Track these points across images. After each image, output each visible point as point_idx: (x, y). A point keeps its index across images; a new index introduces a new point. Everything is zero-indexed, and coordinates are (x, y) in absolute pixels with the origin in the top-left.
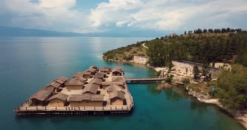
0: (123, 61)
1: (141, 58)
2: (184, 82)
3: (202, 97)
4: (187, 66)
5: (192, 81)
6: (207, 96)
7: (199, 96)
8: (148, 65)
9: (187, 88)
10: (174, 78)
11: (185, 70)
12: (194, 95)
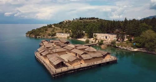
1: (62, 34)
3: (130, 49)
4: (107, 35)
5: (117, 42)
6: (132, 48)
7: (128, 49)
8: (70, 38)
9: (117, 46)
10: (104, 42)
11: (105, 37)
12: (125, 48)
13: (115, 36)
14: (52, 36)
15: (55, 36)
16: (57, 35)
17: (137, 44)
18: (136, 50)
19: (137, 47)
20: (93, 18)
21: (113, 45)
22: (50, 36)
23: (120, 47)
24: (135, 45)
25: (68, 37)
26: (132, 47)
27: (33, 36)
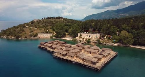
1: (45, 34)
3: (112, 44)
4: (90, 34)
5: (101, 40)
6: (113, 44)
7: (111, 44)
8: (54, 38)
9: (102, 43)
10: (91, 40)
11: (89, 36)
12: (109, 44)
13: (99, 35)
14: (34, 36)
15: (38, 37)
16: (39, 35)
17: (116, 41)
18: (116, 45)
19: (116, 43)
20: (60, 18)
21: (98, 42)
22: (33, 37)
23: (104, 43)
24: (115, 41)
25: (51, 37)
26: (113, 42)
27: (13, 38)
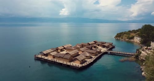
0: (127, 39)
1: (138, 38)
2: (146, 59)
